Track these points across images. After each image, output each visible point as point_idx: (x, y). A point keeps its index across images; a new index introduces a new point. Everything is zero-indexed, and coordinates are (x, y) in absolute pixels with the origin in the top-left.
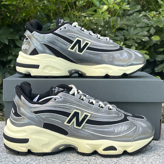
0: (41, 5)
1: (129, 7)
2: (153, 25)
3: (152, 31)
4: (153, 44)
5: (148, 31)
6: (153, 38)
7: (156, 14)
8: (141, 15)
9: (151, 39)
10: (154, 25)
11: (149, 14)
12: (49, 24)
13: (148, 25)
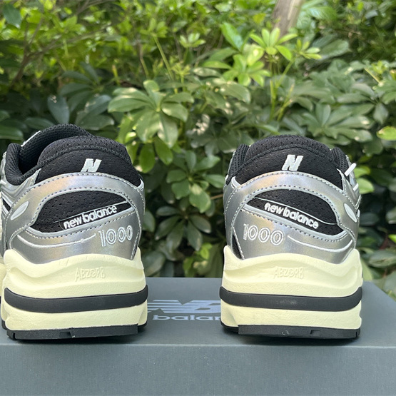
0: (97, 38)
1: (318, 53)
2: (382, 97)
3: (381, 114)
4: (381, 149)
5: (370, 115)
6: (382, 135)
7: (390, 69)
8: (350, 69)
9: (378, 135)
10: (385, 98)
11: (370, 66)
12: (105, 98)
13: (368, 99)
